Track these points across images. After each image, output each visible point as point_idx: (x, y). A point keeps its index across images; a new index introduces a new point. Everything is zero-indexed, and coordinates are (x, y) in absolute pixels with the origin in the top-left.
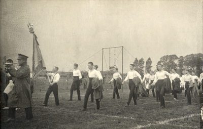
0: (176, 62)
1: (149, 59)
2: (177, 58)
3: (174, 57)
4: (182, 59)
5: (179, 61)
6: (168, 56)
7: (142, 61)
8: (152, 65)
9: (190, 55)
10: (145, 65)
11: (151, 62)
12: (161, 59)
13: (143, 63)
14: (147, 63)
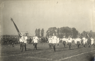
0: (56, 31)
1: (43, 29)
2: (57, 29)
3: (55, 28)
4: (59, 30)
5: (57, 30)
6: (52, 28)
7: (39, 30)
8: (44, 32)
9: (62, 28)
10: (41, 32)
11: (44, 31)
12: (49, 29)
13: (40, 31)
14: (41, 31)
